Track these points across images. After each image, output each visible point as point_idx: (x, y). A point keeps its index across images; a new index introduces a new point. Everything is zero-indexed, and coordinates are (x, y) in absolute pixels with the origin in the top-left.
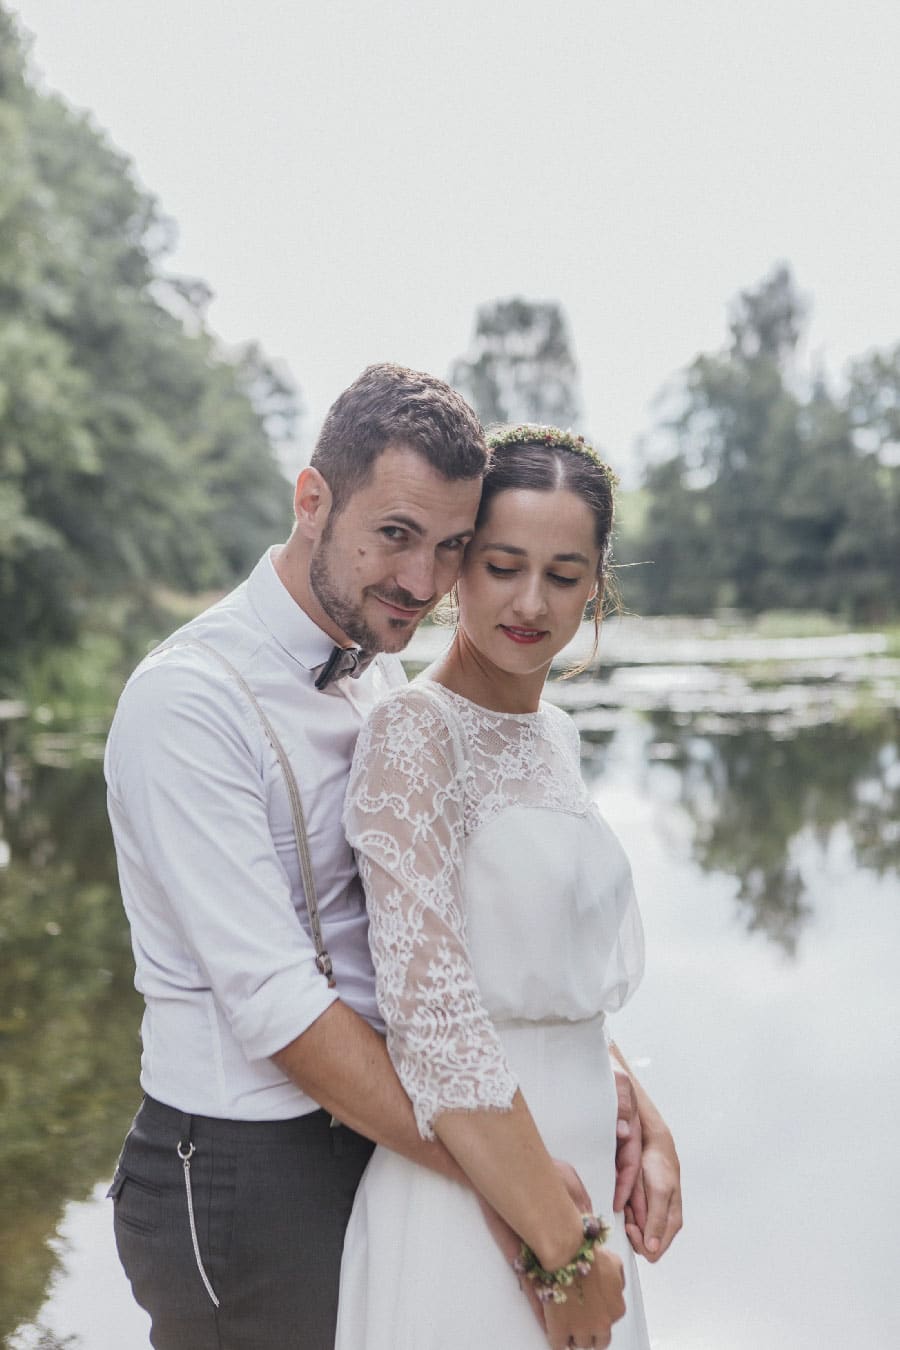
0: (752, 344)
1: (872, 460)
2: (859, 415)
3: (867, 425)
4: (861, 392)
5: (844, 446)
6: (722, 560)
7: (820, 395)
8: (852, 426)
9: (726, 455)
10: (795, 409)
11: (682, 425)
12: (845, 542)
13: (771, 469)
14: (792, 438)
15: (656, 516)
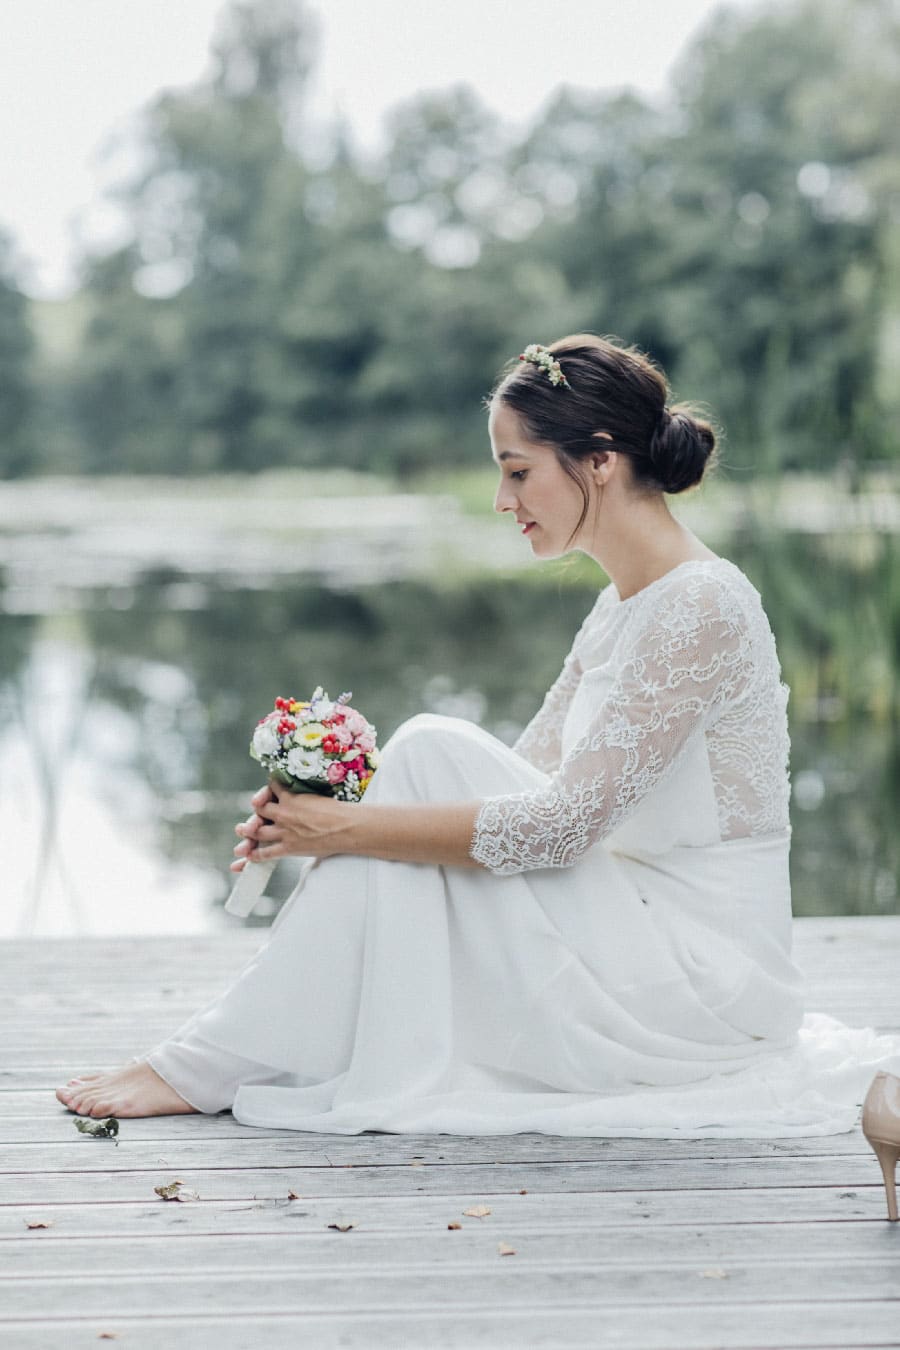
0: (244, 76)
1: (417, 257)
2: (402, 186)
3: (415, 200)
4: (406, 154)
5: (374, 231)
6: (196, 400)
7: (344, 161)
8: (391, 205)
9: (204, 242)
10: (305, 177)
11: (136, 193)
12: (381, 375)
13: (271, 263)
14: (301, 222)
15: (99, 331)
